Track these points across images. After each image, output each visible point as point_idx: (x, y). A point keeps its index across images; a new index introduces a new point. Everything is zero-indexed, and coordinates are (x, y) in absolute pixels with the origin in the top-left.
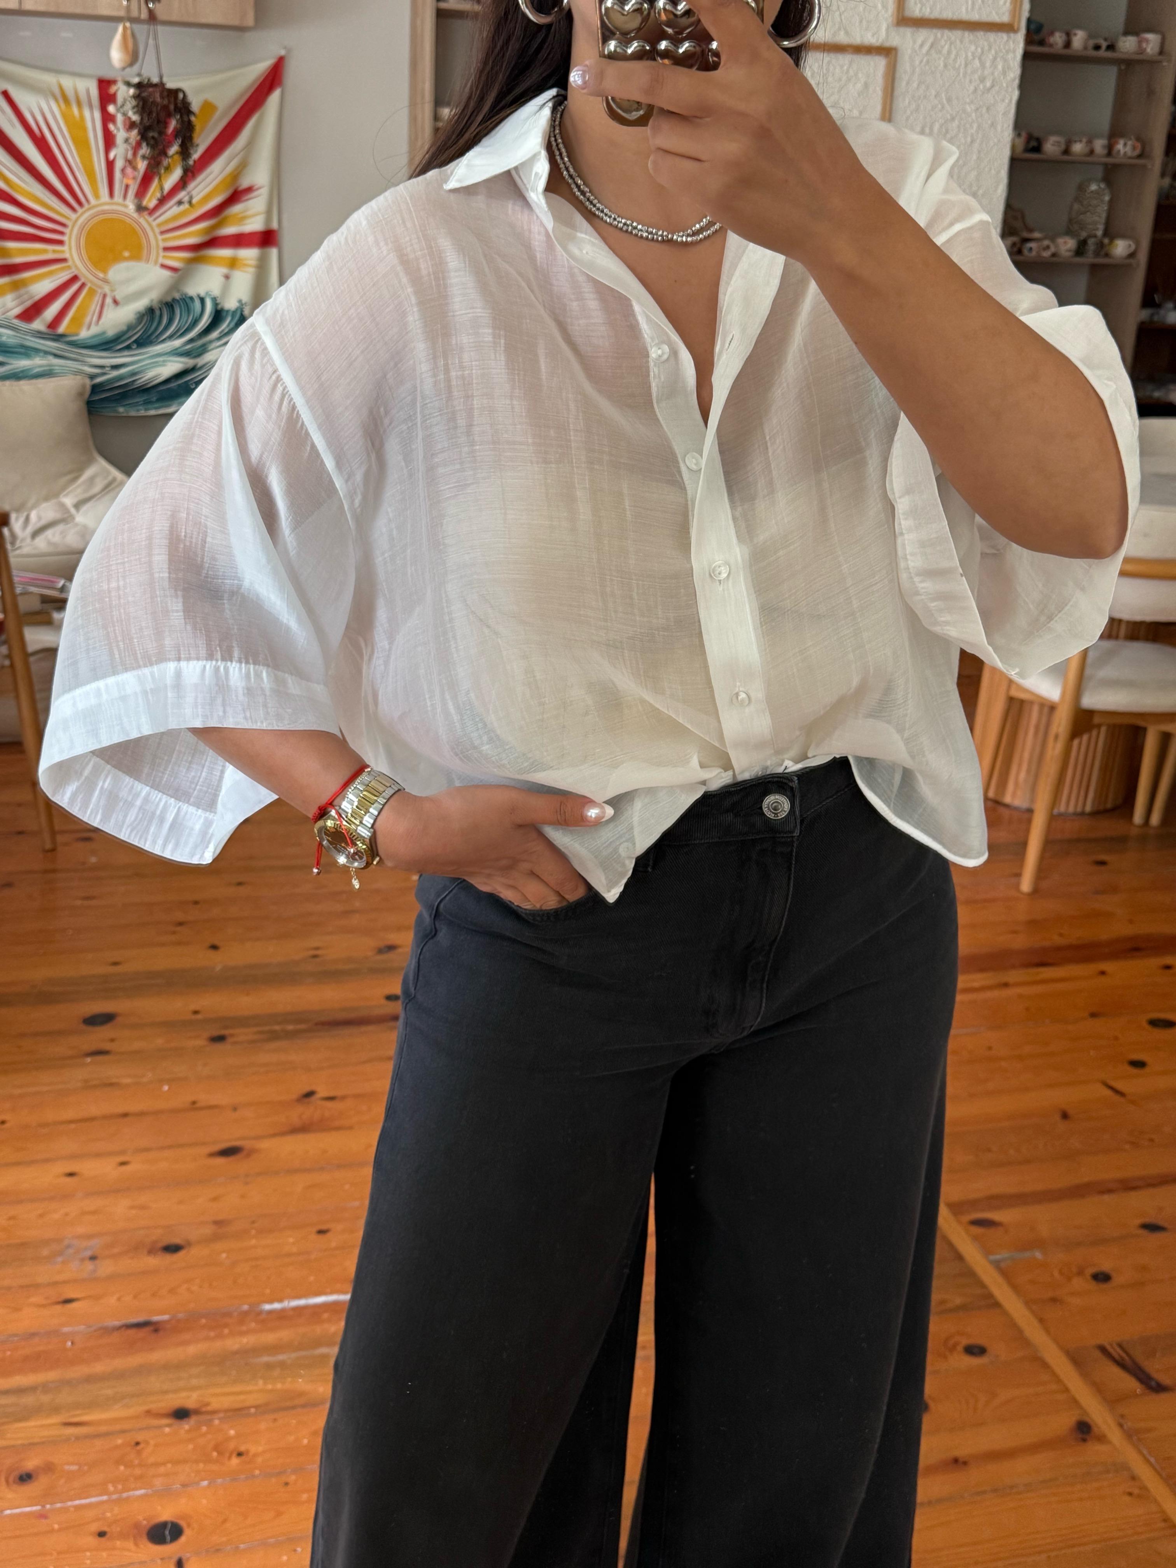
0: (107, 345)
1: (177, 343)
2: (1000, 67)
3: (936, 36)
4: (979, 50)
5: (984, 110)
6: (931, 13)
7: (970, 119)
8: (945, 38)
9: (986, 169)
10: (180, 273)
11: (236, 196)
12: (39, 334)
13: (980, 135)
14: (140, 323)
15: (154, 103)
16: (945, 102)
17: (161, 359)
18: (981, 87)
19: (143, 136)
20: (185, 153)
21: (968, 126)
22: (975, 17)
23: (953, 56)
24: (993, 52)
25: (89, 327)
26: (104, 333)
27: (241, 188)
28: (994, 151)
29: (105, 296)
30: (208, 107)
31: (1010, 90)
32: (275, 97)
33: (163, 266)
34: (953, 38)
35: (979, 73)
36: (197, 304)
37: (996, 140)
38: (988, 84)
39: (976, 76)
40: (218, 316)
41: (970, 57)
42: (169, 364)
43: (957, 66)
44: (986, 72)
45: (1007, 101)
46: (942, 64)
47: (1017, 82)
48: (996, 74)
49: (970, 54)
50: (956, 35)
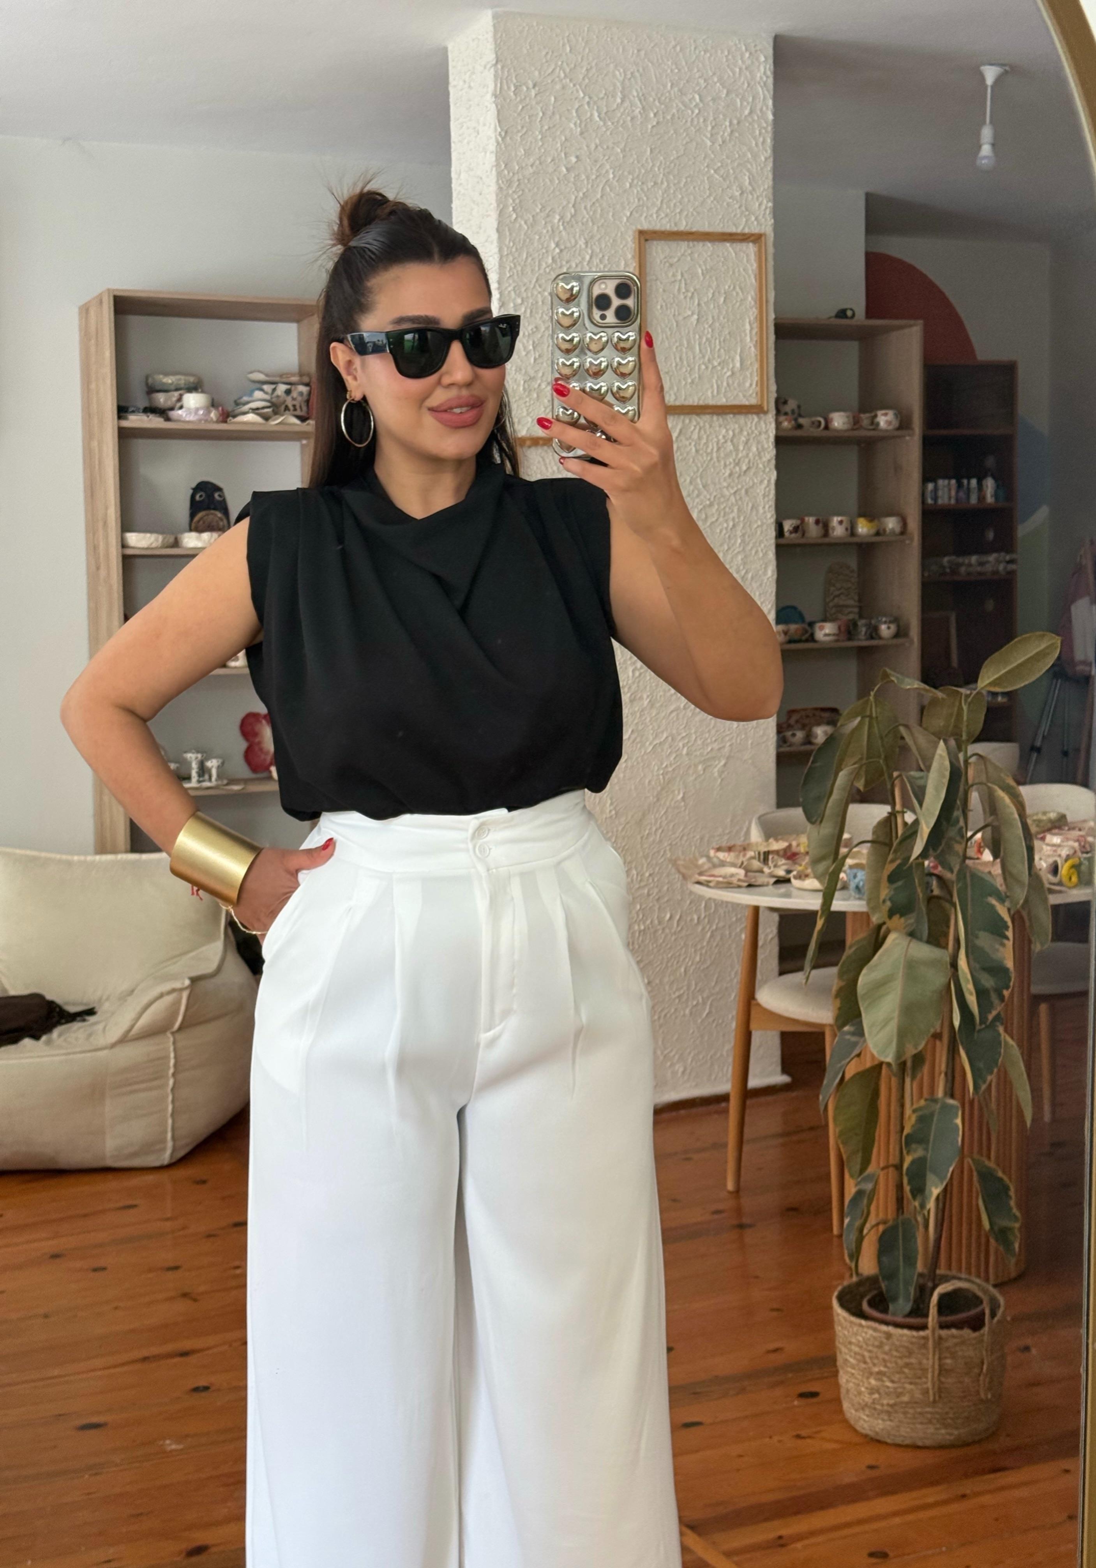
2: (754, 449)
3: (683, 421)
4: (731, 433)
5: (743, 491)
6: (675, 400)
7: (730, 503)
8: (694, 423)
9: (753, 552)
13: (742, 518)
16: (701, 486)
18: (737, 469)
21: (727, 509)
22: (722, 401)
23: (704, 441)
24: (745, 433)
28: (759, 533)
31: (767, 470)
34: (702, 424)
35: (734, 456)
37: (759, 523)
38: (744, 468)
39: (731, 460)
41: (722, 441)
43: (709, 450)
44: (740, 455)
45: (766, 482)
46: (694, 450)
47: (773, 462)
48: (751, 455)
49: (721, 437)
50: (705, 420)
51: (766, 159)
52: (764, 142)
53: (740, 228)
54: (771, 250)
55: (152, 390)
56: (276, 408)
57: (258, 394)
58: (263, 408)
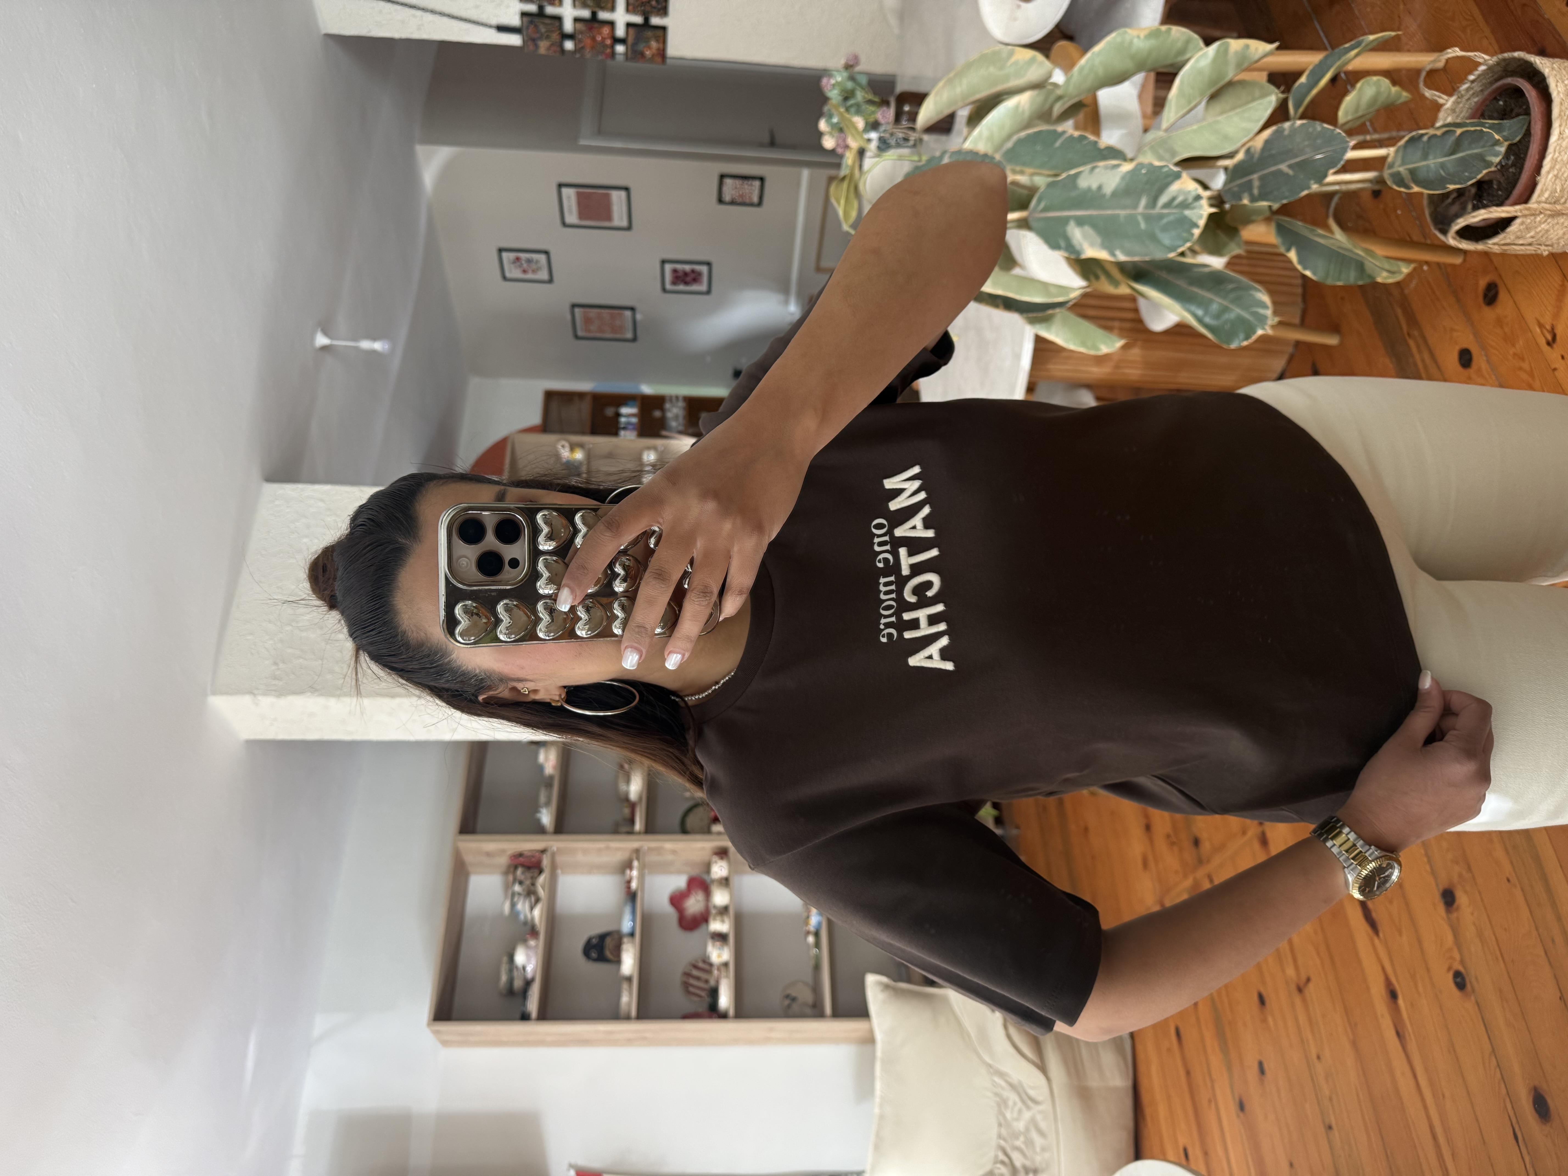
55: (510, 992)
56: (530, 892)
57: (519, 906)
58: (530, 902)
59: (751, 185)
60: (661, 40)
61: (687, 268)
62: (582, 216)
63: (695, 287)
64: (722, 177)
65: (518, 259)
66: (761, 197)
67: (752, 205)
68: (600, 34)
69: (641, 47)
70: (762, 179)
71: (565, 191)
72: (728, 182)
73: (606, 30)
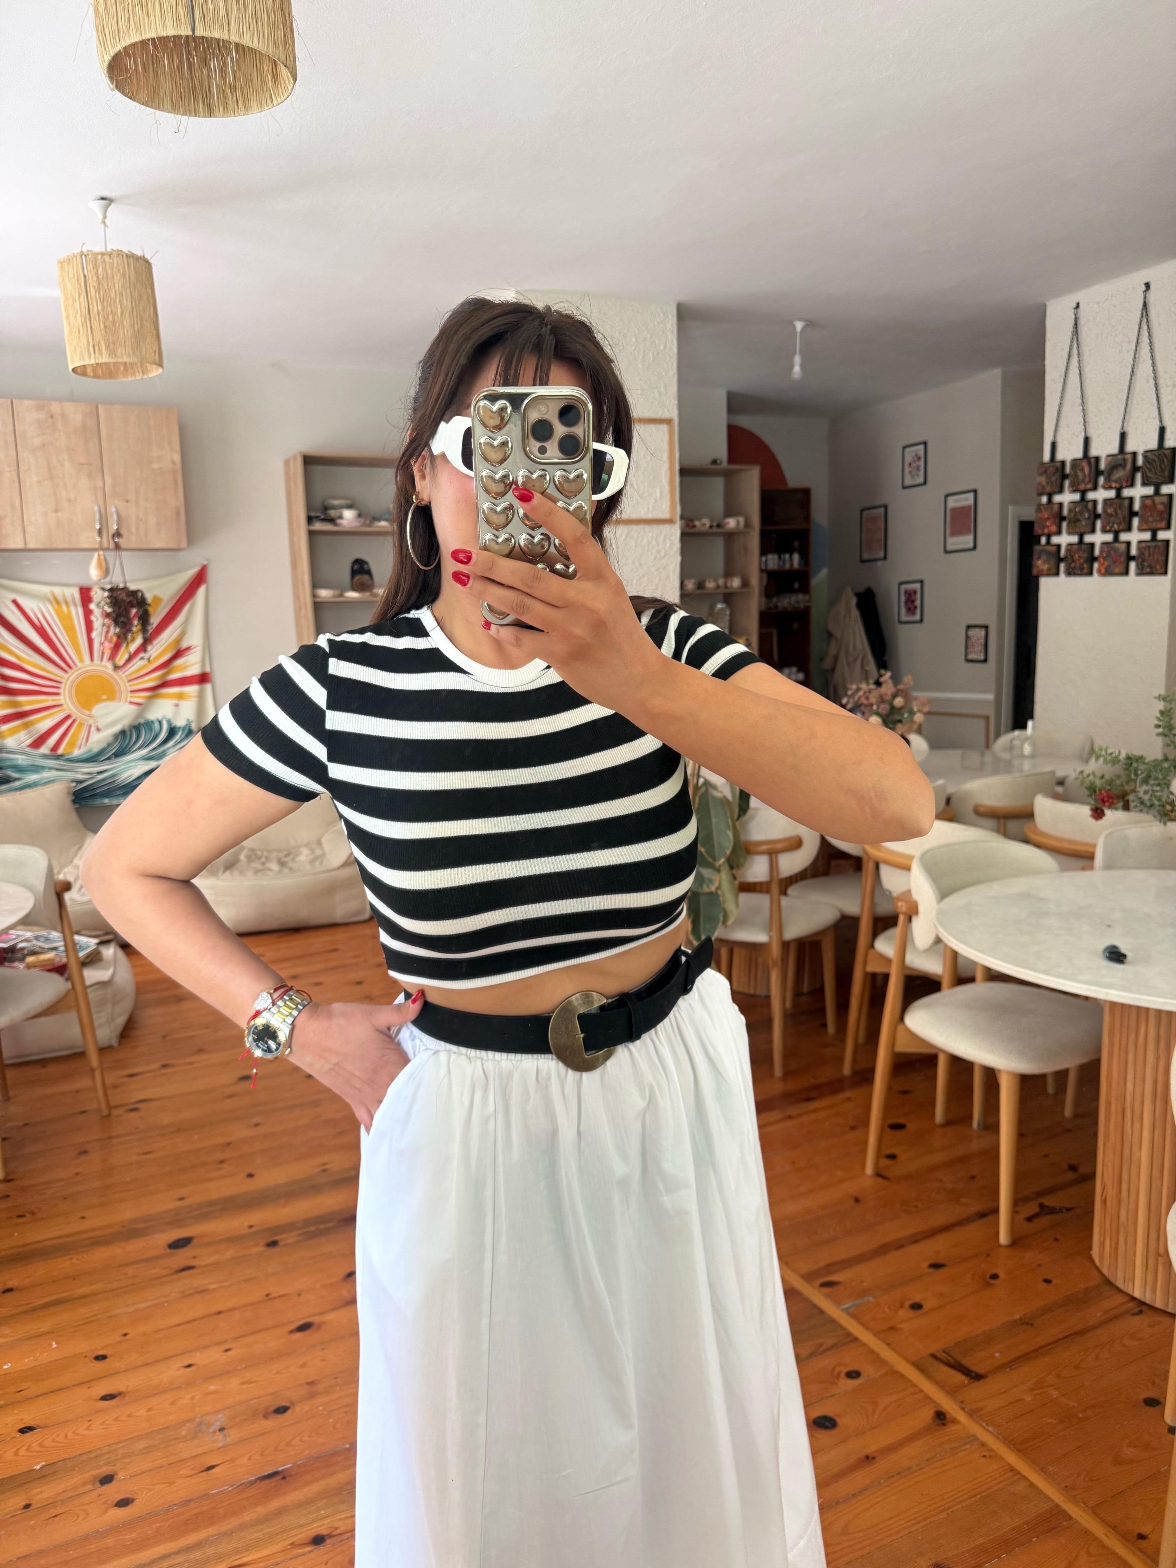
0: (92, 759)
1: (144, 752)
2: (668, 544)
4: (655, 535)
8: (634, 528)
10: (143, 706)
11: (179, 654)
12: (45, 756)
14: (116, 742)
15: (122, 600)
17: (133, 764)
18: (659, 555)
19: (116, 622)
20: (144, 630)
22: (650, 516)
24: (663, 535)
25: (80, 747)
26: (90, 751)
27: (182, 649)
29: (90, 726)
30: (157, 599)
31: (675, 556)
32: (202, 591)
33: (131, 703)
34: (639, 530)
35: (656, 548)
36: (157, 725)
38: (662, 554)
39: (655, 550)
40: (172, 732)
41: (650, 540)
42: (139, 766)
43: (643, 545)
44: (661, 548)
45: (675, 562)
46: (634, 545)
47: (679, 549)
48: (666, 548)
49: (649, 537)
50: (640, 527)
51: (674, 375)
52: (672, 365)
53: (659, 415)
54: (676, 428)
55: (326, 508)
59: (981, 652)
60: (1049, 572)
61: (918, 603)
62: (954, 510)
63: (903, 610)
64: (986, 627)
65: (919, 458)
66: (972, 661)
67: (966, 654)
68: (1051, 524)
69: (1044, 557)
70: (985, 661)
71: (971, 495)
72: (982, 633)
73: (1054, 528)
